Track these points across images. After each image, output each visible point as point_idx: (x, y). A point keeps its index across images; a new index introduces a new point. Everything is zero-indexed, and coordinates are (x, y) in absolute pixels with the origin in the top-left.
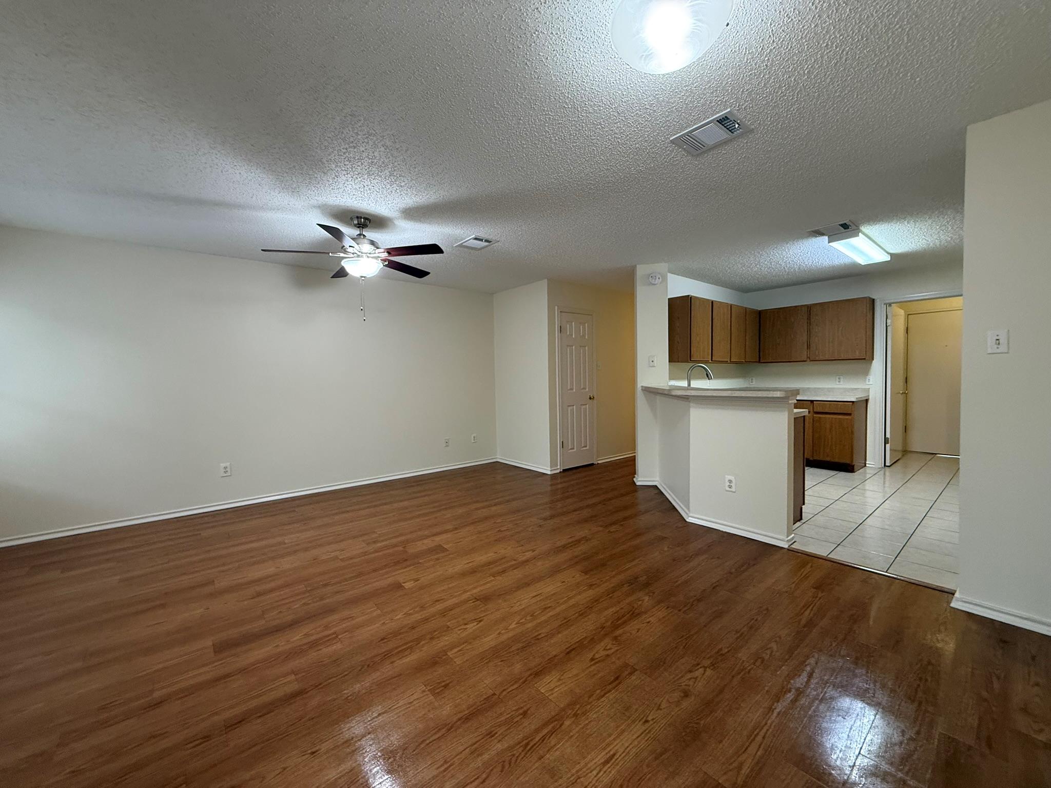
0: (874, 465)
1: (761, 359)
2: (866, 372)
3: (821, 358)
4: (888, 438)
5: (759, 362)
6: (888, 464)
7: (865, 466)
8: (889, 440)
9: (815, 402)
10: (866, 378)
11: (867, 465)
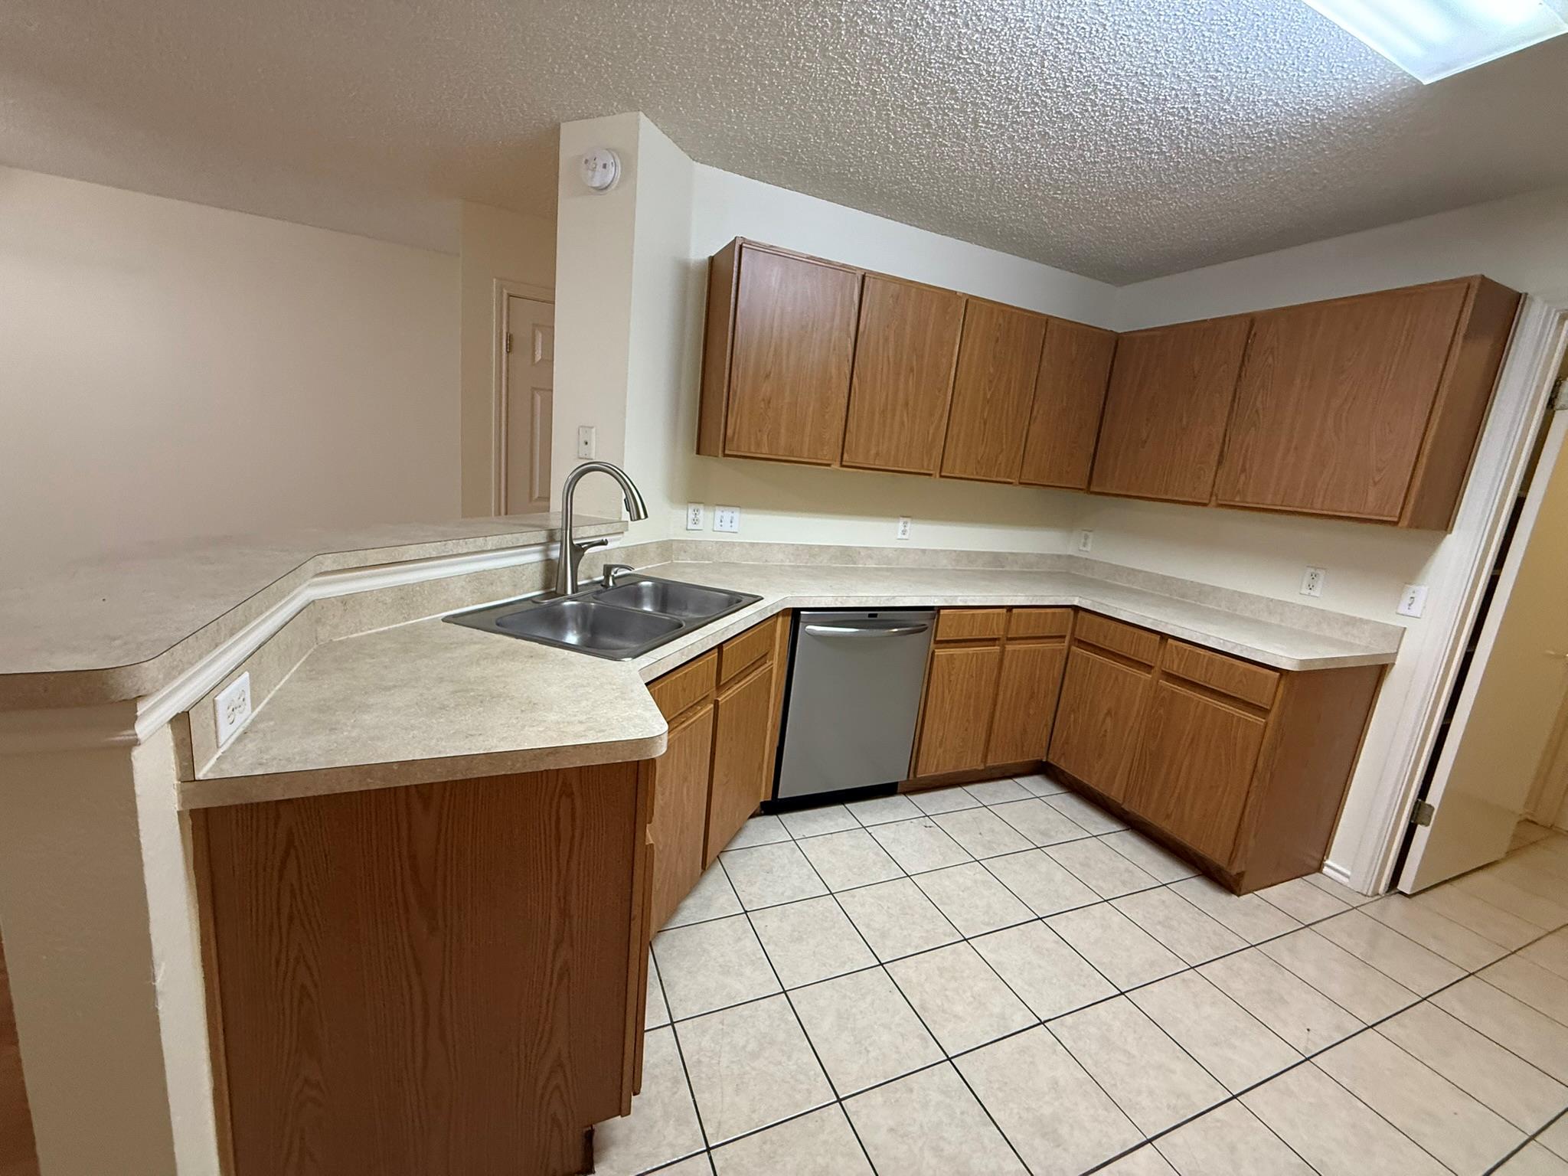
0: (1348, 877)
1: (1094, 482)
2: (1408, 571)
3: (1250, 501)
4: (1431, 808)
5: (1088, 490)
6: (1406, 884)
7: (1319, 869)
8: (1435, 813)
9: (1170, 641)
10: (1400, 592)
11: (1325, 870)
